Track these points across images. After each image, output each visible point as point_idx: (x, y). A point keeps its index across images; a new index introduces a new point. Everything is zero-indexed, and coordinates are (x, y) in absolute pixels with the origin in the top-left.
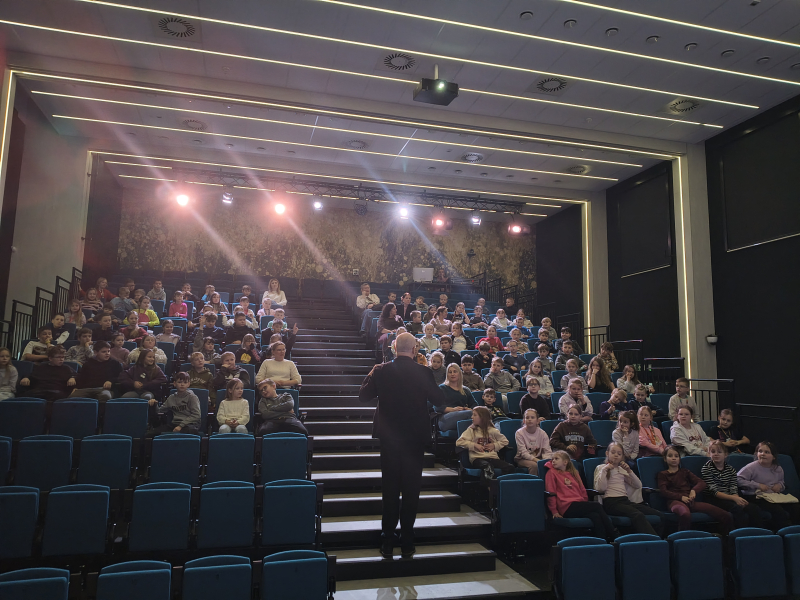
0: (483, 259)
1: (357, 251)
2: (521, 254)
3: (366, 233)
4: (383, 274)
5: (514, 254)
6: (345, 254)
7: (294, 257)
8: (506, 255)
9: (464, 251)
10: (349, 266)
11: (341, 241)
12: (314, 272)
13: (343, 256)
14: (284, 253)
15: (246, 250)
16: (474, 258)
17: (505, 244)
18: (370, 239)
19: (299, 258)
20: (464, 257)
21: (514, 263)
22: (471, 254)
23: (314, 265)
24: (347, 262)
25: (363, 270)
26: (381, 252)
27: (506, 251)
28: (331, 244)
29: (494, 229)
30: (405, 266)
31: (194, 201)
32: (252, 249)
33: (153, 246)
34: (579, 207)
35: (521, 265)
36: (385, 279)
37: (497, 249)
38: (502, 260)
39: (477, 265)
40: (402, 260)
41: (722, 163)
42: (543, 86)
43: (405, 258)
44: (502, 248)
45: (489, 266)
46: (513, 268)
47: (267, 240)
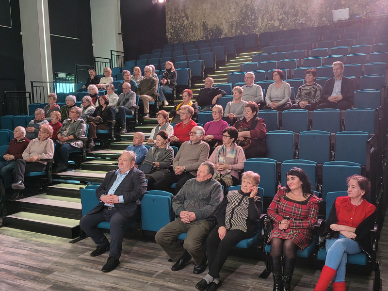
1: (303, 5)
7: (260, 18)
10: (298, 18)
12: (273, 26)
13: (293, 11)
14: (253, 17)
15: (231, 20)
19: (263, 18)
23: (273, 22)
25: (308, 19)
32: (234, 19)
33: (182, 28)
47: (242, 10)
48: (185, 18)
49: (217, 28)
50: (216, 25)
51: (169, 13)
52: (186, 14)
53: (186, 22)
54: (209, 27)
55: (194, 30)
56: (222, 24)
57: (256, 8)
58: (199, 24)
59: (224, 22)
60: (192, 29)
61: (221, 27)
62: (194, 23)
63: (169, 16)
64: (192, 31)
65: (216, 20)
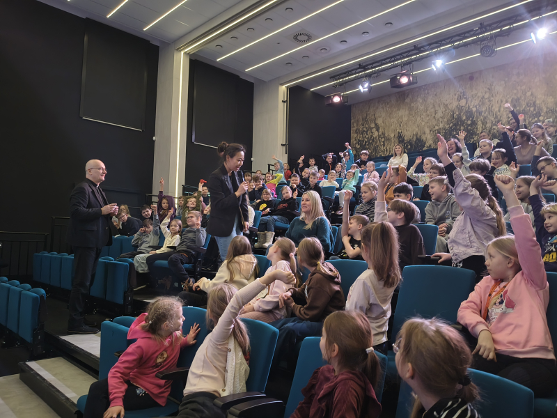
1: (551, 100)
10: (541, 118)
11: (529, 94)
13: (532, 109)
14: (469, 122)
15: (437, 128)
19: (484, 123)
24: (538, 115)
32: (441, 126)
47: (454, 114)
48: (375, 129)
49: (417, 139)
50: (417, 135)
51: (355, 125)
52: (376, 124)
53: (376, 134)
54: (406, 138)
55: (386, 144)
56: (424, 133)
57: (474, 109)
58: (392, 135)
59: (427, 131)
60: (383, 142)
61: (424, 138)
62: (386, 135)
63: (355, 129)
64: (384, 145)
65: (417, 129)
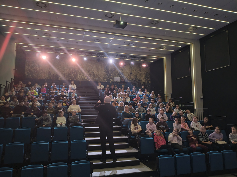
0: (135, 75)
1: (97, 73)
2: (146, 73)
3: (100, 67)
4: (105, 79)
5: (144, 73)
6: (94, 73)
7: (78, 74)
8: (141, 73)
9: (129, 72)
10: (95, 77)
11: (92, 69)
12: (85, 79)
13: (93, 74)
14: (75, 73)
15: (64, 72)
16: (132, 74)
17: (141, 70)
18: (101, 69)
19: (80, 75)
20: (129, 74)
21: (144, 76)
22: (131, 73)
23: (84, 77)
25: (99, 78)
26: (104, 73)
27: (141, 72)
28: (89, 70)
29: (138, 66)
30: (112, 77)
31: (48, 58)
32: (66, 72)
33: (36, 71)
34: (163, 59)
35: (146, 76)
36: (106, 81)
37: (139, 72)
38: (140, 75)
39: (133, 76)
40: (111, 75)
41: (204, 46)
42: (152, 23)
43: (112, 74)
44: (140, 71)
45: (136, 76)
46: (143, 77)
47: (70, 69)
57: (77, 70)
61: (59, 75)
